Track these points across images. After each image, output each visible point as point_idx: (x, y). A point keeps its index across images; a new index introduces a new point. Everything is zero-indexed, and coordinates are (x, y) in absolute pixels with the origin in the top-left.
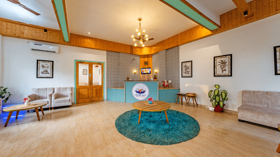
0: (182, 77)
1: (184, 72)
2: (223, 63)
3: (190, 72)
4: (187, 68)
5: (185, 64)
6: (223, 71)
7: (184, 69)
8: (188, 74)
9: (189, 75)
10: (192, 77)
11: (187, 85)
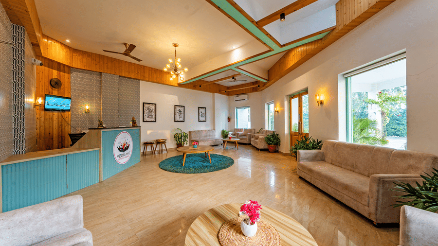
0: (144, 121)
1: (147, 115)
2: (180, 111)
3: (154, 116)
4: (150, 111)
5: (148, 106)
6: (180, 117)
7: (146, 112)
8: (151, 118)
9: (153, 119)
10: (156, 122)
11: (149, 132)
